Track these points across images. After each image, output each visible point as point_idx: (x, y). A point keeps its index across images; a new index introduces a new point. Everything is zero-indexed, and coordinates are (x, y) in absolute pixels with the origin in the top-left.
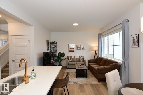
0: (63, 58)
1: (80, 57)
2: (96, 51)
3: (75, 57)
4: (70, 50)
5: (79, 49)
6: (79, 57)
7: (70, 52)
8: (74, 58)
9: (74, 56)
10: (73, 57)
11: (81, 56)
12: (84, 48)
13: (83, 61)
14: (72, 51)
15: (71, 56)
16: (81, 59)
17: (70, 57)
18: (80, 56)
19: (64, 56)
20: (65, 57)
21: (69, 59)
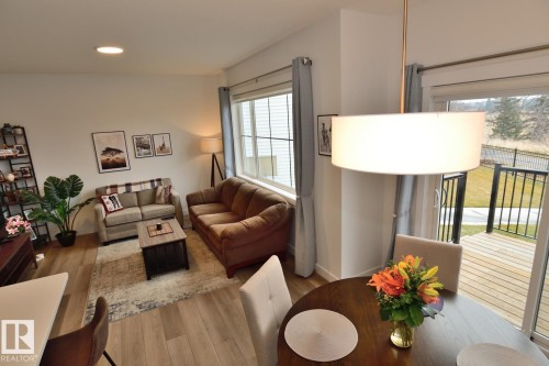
0: (72, 201)
1: (156, 184)
2: (214, 156)
3: (134, 189)
4: (105, 158)
5: (144, 151)
6: (148, 186)
7: (104, 168)
8: (128, 191)
9: (128, 185)
10: (121, 190)
11: (159, 180)
12: (167, 145)
13: (170, 200)
14: (113, 161)
15: (114, 187)
16: (158, 194)
17: (108, 191)
18: (152, 181)
19: (80, 188)
20: (83, 192)
21: (106, 200)
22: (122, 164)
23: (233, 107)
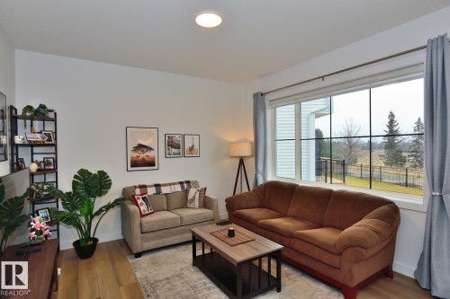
0: (100, 202)
1: (185, 186)
3: (165, 190)
4: (135, 154)
5: (174, 150)
6: (178, 188)
7: (132, 166)
8: (158, 192)
9: (157, 186)
10: (151, 191)
11: (188, 182)
12: (196, 147)
13: (206, 203)
14: (143, 159)
15: (143, 187)
16: (190, 197)
17: (138, 191)
18: (181, 183)
19: (108, 185)
20: (110, 191)
22: (151, 164)
23: (269, 112)
